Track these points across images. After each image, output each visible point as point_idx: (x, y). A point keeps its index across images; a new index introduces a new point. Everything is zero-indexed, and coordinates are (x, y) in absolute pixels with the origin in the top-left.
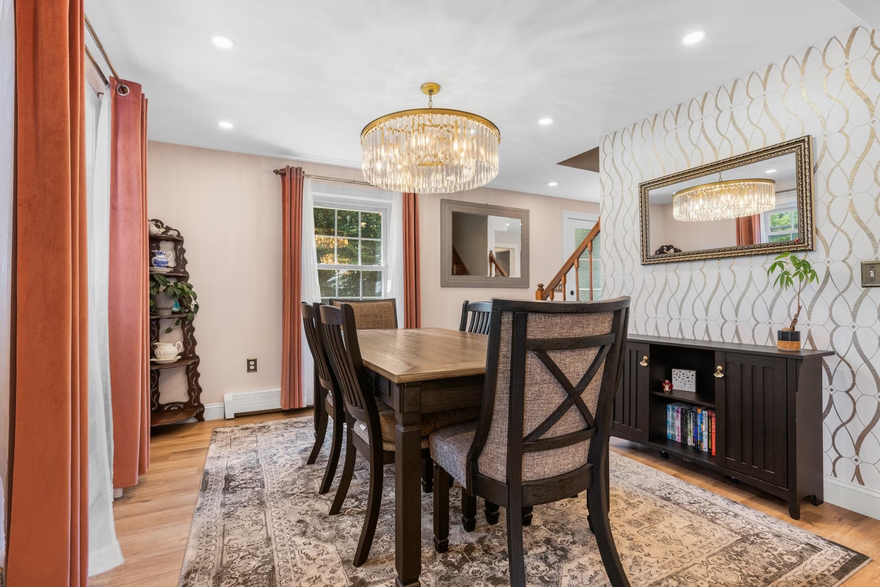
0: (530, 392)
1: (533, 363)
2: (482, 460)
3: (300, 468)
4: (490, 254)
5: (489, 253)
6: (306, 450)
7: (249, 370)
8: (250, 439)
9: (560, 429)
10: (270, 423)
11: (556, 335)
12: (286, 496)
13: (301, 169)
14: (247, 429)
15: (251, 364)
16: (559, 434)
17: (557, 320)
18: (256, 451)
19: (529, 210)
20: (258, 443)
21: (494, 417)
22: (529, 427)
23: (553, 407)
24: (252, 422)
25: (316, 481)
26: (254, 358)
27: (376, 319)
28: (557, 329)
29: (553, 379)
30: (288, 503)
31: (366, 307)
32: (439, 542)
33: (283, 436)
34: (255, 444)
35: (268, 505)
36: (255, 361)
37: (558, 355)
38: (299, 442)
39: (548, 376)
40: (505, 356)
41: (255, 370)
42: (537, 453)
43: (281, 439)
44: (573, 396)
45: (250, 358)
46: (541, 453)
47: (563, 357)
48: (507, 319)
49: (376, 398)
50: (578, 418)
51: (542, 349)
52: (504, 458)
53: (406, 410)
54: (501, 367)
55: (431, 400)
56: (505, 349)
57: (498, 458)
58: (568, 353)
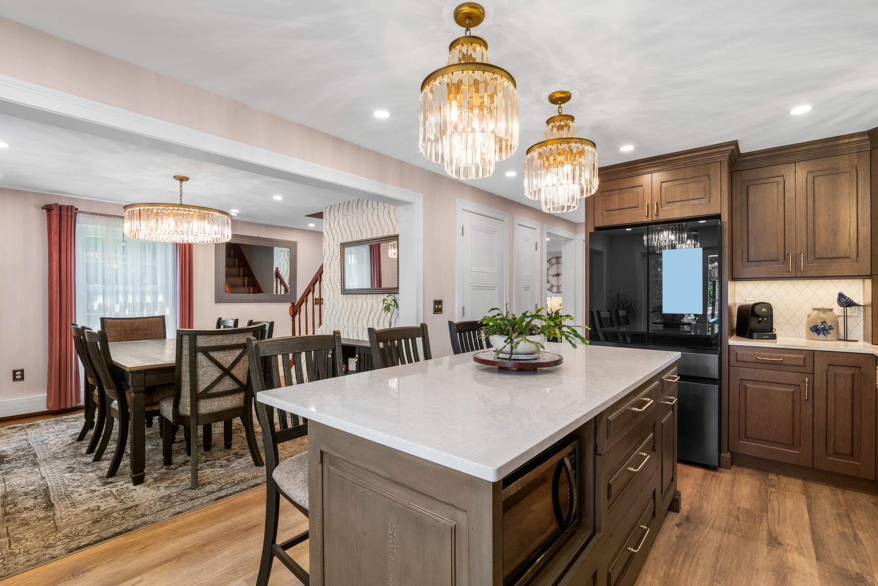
0: (200, 371)
1: (201, 357)
2: (181, 406)
3: (69, 444)
4: (276, 271)
5: (275, 269)
6: (76, 434)
7: (15, 379)
8: (19, 433)
9: (219, 388)
10: (39, 422)
11: (214, 345)
12: (56, 458)
13: (72, 207)
14: (14, 428)
15: (17, 373)
16: (220, 390)
17: (214, 337)
18: (26, 440)
19: (296, 242)
20: (28, 435)
21: (183, 384)
22: (201, 388)
23: (215, 378)
24: (19, 423)
25: (84, 449)
26: (21, 368)
27: (146, 332)
28: (214, 342)
29: (213, 364)
30: (58, 462)
31: (137, 323)
32: (165, 460)
33: (54, 428)
34: (25, 436)
35: (41, 464)
36: (22, 371)
37: (216, 354)
38: (70, 430)
39: (210, 363)
40: (186, 355)
41: (22, 379)
42: (208, 400)
43: (51, 430)
44: (226, 372)
45: (15, 369)
46: (211, 399)
47: (218, 354)
48: (186, 339)
49: (123, 383)
50: (232, 382)
51: (206, 351)
52: (189, 403)
53: (135, 385)
54: (184, 360)
55: (152, 380)
56: (186, 352)
57: (187, 404)
58: (222, 352)
